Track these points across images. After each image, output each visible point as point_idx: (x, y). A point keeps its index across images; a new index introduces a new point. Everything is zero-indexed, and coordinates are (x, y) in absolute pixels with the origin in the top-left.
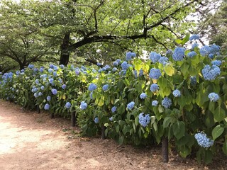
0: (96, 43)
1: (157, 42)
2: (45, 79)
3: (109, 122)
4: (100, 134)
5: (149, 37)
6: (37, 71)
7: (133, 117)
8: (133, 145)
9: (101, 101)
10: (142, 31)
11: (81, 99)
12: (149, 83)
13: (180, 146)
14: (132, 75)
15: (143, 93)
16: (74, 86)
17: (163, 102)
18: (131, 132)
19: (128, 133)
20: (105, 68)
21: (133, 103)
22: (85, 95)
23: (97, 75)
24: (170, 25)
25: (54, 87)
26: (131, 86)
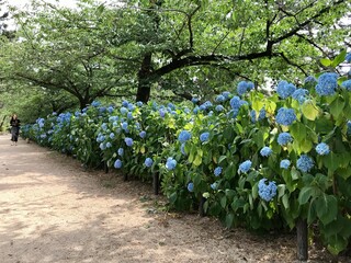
0: (190, 67)
1: (289, 63)
2: (115, 123)
3: (211, 191)
4: (196, 207)
5: (275, 55)
6: (105, 111)
7: (248, 185)
8: (248, 228)
9: (197, 157)
10: (264, 47)
11: (168, 153)
12: (275, 131)
13: (327, 236)
14: (247, 118)
15: (265, 148)
16: (158, 133)
17: (298, 162)
18: (245, 207)
19: (241, 210)
20: (204, 106)
21: (248, 162)
22: (173, 148)
23: (192, 117)
24: (311, 34)
25: (128, 135)
26: (246, 135)
